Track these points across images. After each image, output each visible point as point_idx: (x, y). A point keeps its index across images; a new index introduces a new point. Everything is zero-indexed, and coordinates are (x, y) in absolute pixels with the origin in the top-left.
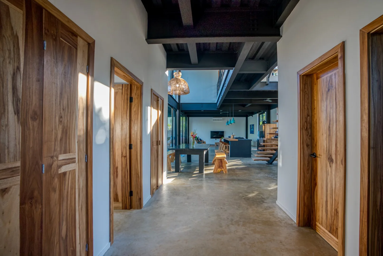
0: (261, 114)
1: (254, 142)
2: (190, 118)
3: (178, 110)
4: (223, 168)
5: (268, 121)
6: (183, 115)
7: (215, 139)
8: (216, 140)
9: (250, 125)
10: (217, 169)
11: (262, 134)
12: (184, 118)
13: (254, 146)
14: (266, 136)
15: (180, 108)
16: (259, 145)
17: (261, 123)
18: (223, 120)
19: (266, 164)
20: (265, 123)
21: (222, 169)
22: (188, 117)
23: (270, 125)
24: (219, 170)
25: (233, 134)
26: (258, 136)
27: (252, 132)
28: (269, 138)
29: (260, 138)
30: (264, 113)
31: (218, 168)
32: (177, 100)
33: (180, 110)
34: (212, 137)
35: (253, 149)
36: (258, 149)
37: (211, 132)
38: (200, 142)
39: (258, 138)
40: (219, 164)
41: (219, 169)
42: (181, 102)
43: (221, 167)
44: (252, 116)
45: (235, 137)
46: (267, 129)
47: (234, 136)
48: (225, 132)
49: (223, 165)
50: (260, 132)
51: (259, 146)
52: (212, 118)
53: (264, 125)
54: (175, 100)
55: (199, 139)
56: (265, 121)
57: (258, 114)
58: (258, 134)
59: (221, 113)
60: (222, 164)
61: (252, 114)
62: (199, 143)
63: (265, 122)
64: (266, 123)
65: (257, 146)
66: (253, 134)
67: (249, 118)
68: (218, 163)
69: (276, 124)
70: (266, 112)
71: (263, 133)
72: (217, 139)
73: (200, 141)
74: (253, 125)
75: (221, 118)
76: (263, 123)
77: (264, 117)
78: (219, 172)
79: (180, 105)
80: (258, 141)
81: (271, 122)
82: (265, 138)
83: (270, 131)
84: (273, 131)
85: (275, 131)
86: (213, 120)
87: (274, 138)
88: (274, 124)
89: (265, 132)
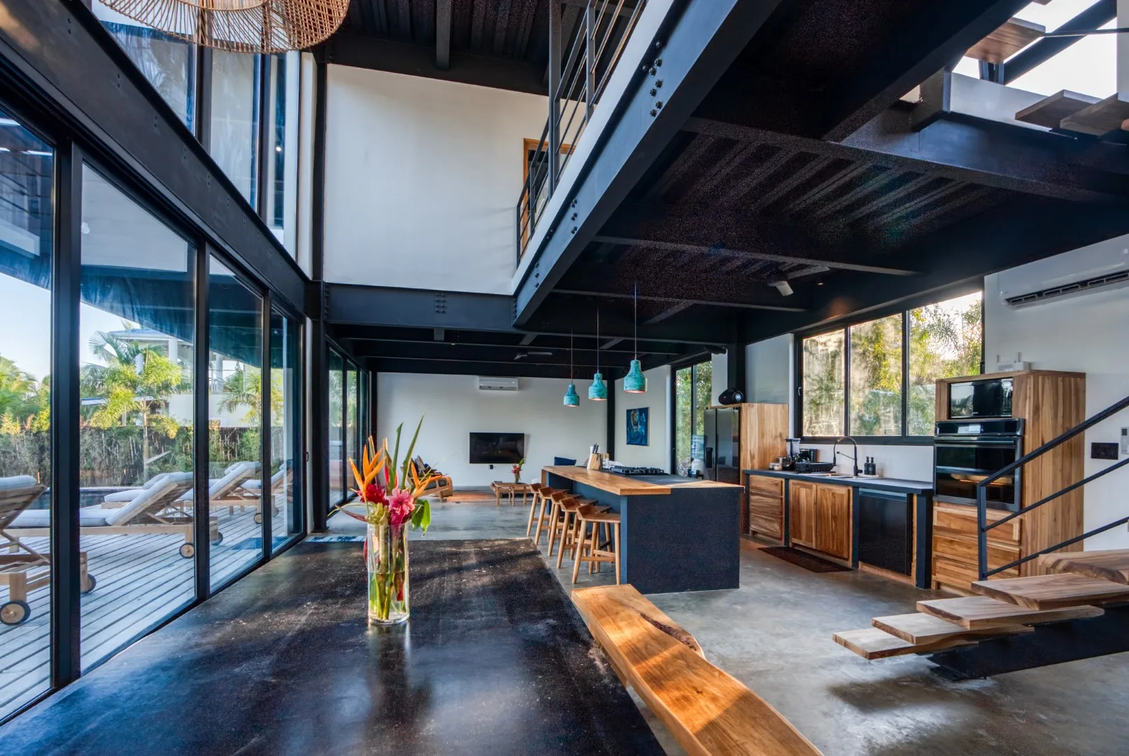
0: (687, 365)
2: (381, 375)
3: (309, 322)
6: (344, 356)
7: (487, 465)
8: (492, 467)
12: (351, 374)
14: (746, 459)
15: (323, 311)
18: (521, 387)
20: (737, 402)
22: (370, 372)
23: (763, 411)
27: (639, 439)
28: (756, 467)
32: (306, 265)
33: (319, 322)
34: (475, 458)
37: (473, 435)
42: (328, 277)
46: (751, 428)
48: (529, 436)
52: (477, 378)
53: (737, 409)
54: (294, 265)
57: (666, 368)
59: (518, 357)
63: (738, 397)
64: (742, 401)
66: (645, 445)
69: (786, 406)
72: (494, 465)
74: (644, 412)
75: (514, 382)
76: (728, 399)
79: (323, 294)
81: (749, 397)
82: (742, 468)
83: (763, 437)
84: (776, 437)
85: (781, 434)
86: (481, 387)
87: (784, 469)
88: (780, 406)
89: (743, 442)
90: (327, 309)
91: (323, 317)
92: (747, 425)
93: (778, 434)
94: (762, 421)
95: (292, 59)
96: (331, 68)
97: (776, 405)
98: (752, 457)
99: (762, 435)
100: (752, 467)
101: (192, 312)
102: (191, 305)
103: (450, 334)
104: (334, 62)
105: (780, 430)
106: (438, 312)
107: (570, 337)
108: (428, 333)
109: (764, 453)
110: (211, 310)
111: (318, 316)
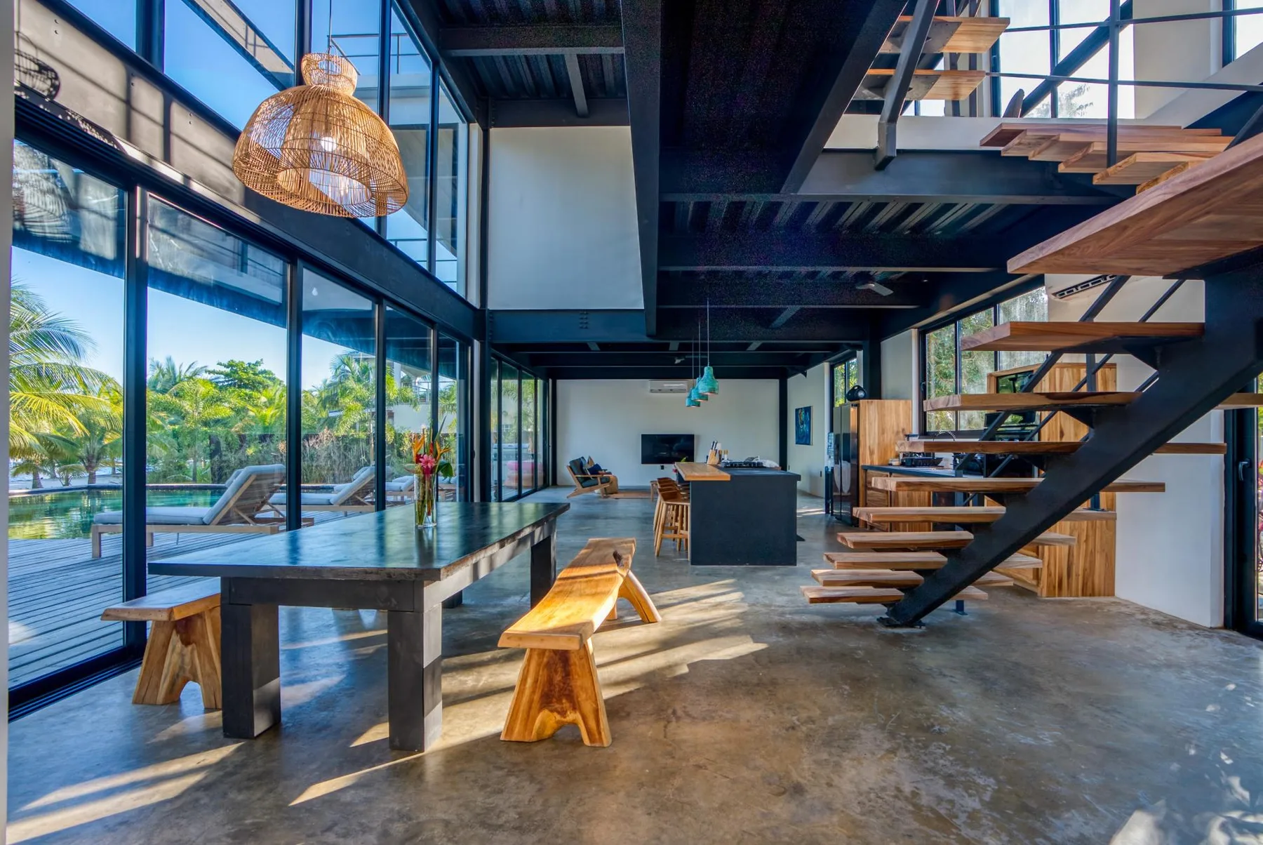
0: (840, 363)
1: (812, 478)
2: (560, 383)
3: (477, 344)
4: (575, 706)
5: (874, 389)
6: (519, 368)
7: (659, 466)
8: (662, 468)
9: (797, 410)
10: (529, 719)
11: (847, 447)
12: (527, 382)
13: (811, 495)
14: (864, 454)
15: (488, 333)
16: (831, 495)
17: (840, 401)
19: (881, 620)
20: (858, 399)
21: (572, 716)
23: (883, 406)
24: (547, 720)
25: (719, 447)
26: (826, 456)
27: (804, 439)
28: (876, 463)
29: (836, 462)
30: (855, 356)
31: (541, 709)
32: (474, 302)
33: (484, 343)
34: (646, 459)
35: (809, 510)
36: (827, 511)
37: (644, 437)
38: (589, 478)
39: (830, 463)
40: (543, 675)
41: (546, 712)
42: (491, 306)
43: (559, 701)
44: (805, 374)
45: (726, 458)
46: (870, 424)
47: (720, 456)
48: (699, 436)
49: (579, 682)
50: (837, 437)
51: (834, 494)
52: (648, 382)
53: (858, 405)
54: (464, 301)
55: (587, 467)
56: (859, 387)
57: (826, 366)
58: (826, 448)
59: (678, 361)
60: (567, 674)
61: (803, 363)
62: (587, 483)
63: (861, 394)
64: (864, 398)
65: (823, 492)
66: (809, 444)
67: (792, 382)
68: (539, 665)
69: (909, 401)
70: (860, 353)
71: (853, 441)
72: (665, 465)
73: (589, 475)
74: (808, 410)
75: (682, 384)
76: (852, 396)
77: (854, 371)
78: (548, 732)
79: (488, 320)
80: (829, 476)
81: (884, 393)
82: (861, 464)
83: (883, 433)
84: (898, 433)
85: (903, 430)
86: (651, 391)
87: (903, 464)
88: (902, 403)
89: (861, 438)
90: (491, 331)
91: (488, 339)
92: (865, 420)
93: (901, 430)
94: (882, 417)
95: (462, 128)
96: (493, 131)
97: (898, 401)
98: (872, 453)
99: (882, 431)
100: (872, 462)
101: (374, 341)
102: (374, 336)
103: (603, 346)
104: (495, 126)
105: (902, 425)
106: (582, 328)
107: (691, 344)
108: (584, 346)
109: (884, 450)
110: (388, 338)
111: (484, 339)
